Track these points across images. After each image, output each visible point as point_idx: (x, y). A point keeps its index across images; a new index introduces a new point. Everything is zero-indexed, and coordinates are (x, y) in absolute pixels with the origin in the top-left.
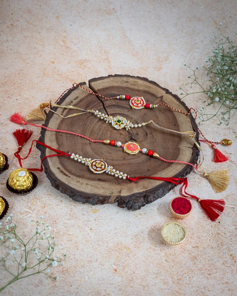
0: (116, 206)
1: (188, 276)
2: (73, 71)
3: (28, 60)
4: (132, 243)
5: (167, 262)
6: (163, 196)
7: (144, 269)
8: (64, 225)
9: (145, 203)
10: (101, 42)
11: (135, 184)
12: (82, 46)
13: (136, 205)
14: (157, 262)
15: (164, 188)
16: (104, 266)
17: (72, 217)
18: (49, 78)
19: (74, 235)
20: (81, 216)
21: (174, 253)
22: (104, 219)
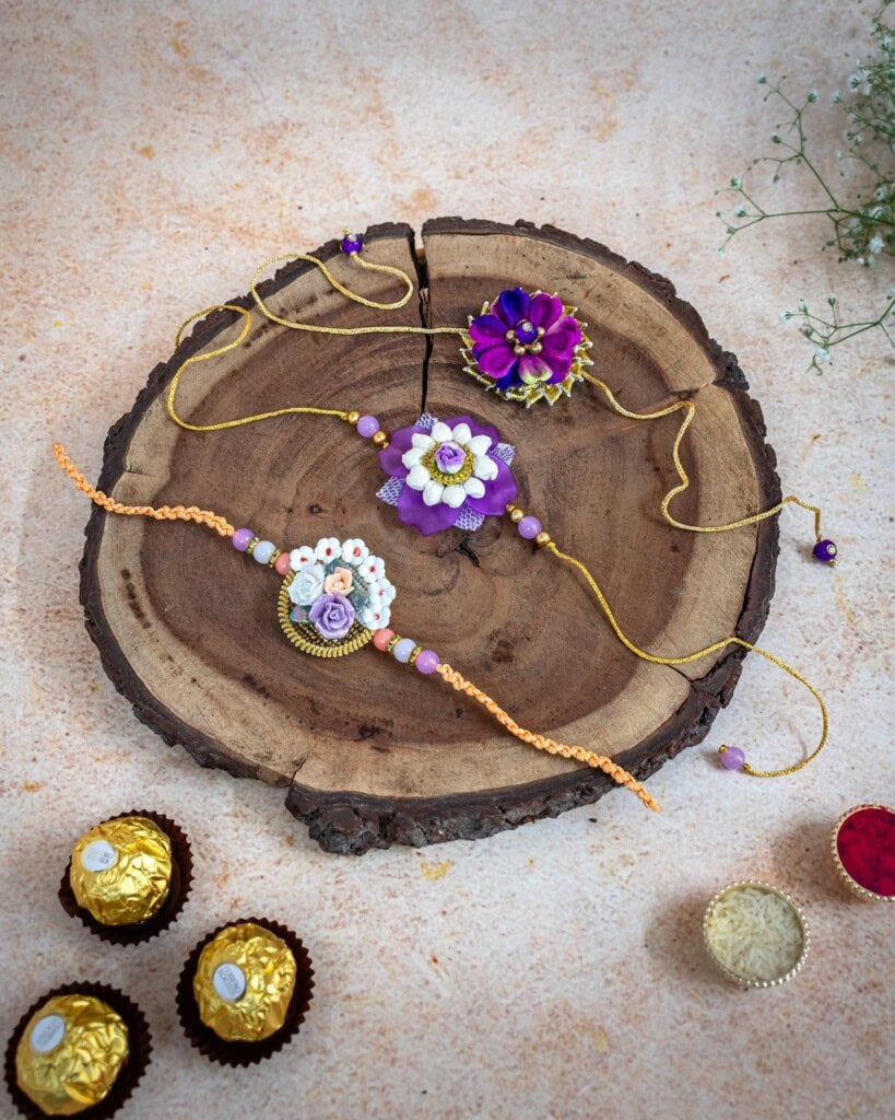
2: (237, 185)
3: (39, 153)
4: (611, 1002)
5: (765, 1071)
10: (341, 31)
12: (263, 59)
14: (723, 1077)
17: (348, 909)
18: (142, 233)
19: (367, 998)
20: (385, 903)
21: (789, 1026)
22: (479, 903)
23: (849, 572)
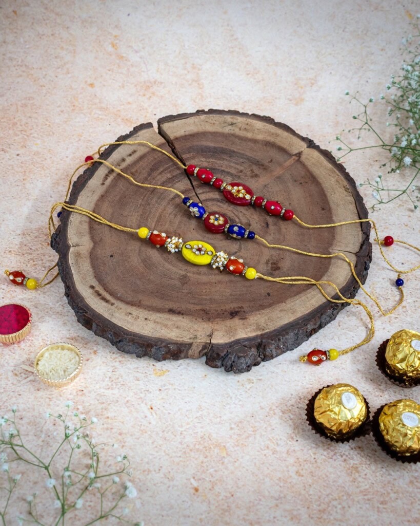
0: (202, 364)
1: (340, 504)
2: (129, 103)
3: (44, 80)
4: (231, 437)
5: (299, 475)
6: (296, 347)
7: (253, 489)
8: (98, 398)
9: (259, 359)
10: (187, 47)
11: (241, 322)
12: (150, 55)
13: (242, 363)
14: (279, 475)
15: (298, 331)
16: (173, 480)
17: (116, 383)
18: (82, 115)
19: (116, 419)
20: (133, 382)
21: (315, 458)
22: (177, 389)
23: (379, 282)
